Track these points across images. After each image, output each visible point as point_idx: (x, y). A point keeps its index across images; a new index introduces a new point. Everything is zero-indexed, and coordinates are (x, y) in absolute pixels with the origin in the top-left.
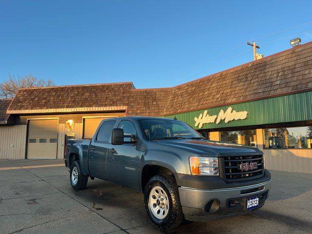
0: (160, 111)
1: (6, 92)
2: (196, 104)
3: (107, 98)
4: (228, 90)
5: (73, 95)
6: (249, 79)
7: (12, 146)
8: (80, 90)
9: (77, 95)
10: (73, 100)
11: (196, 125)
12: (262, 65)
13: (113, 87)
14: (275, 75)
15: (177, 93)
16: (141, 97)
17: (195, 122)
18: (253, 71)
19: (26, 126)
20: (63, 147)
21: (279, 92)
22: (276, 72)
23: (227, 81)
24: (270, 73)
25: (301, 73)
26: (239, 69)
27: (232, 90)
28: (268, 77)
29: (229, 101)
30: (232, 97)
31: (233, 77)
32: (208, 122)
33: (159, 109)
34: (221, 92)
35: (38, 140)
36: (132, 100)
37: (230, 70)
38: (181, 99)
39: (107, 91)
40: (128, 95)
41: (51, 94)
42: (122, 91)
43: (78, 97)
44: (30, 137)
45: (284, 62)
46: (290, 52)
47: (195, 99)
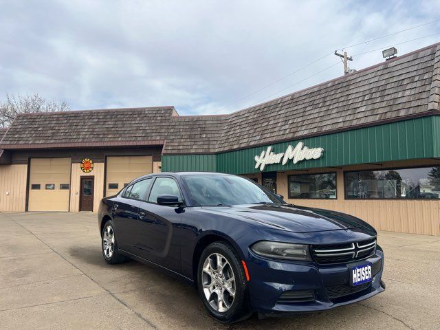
0: (211, 146)
1: (2, 119)
2: (258, 138)
3: (138, 128)
4: (299, 120)
5: (90, 124)
6: (328, 103)
7: (7, 193)
8: (101, 117)
9: (97, 123)
10: (91, 130)
11: (257, 166)
12: (345, 85)
13: (146, 112)
14: (360, 99)
15: (235, 122)
16: (186, 127)
17: (256, 162)
18: (333, 93)
19: (26, 166)
20: (78, 196)
21: (363, 121)
22: (361, 94)
23: (300, 107)
24: (354, 96)
25: (393, 96)
26: (316, 89)
27: (305, 118)
28: (351, 102)
29: (300, 134)
30: (304, 128)
31: (308, 100)
32: (272, 163)
33: (209, 144)
34: (290, 122)
35: (43, 186)
36: (172, 131)
37: (304, 91)
38: (238, 131)
39: (138, 119)
40: (167, 124)
41: (60, 122)
42: (159, 118)
43: (98, 126)
44: (32, 182)
45: (372, 80)
46: (381, 68)
47: (258, 130)
